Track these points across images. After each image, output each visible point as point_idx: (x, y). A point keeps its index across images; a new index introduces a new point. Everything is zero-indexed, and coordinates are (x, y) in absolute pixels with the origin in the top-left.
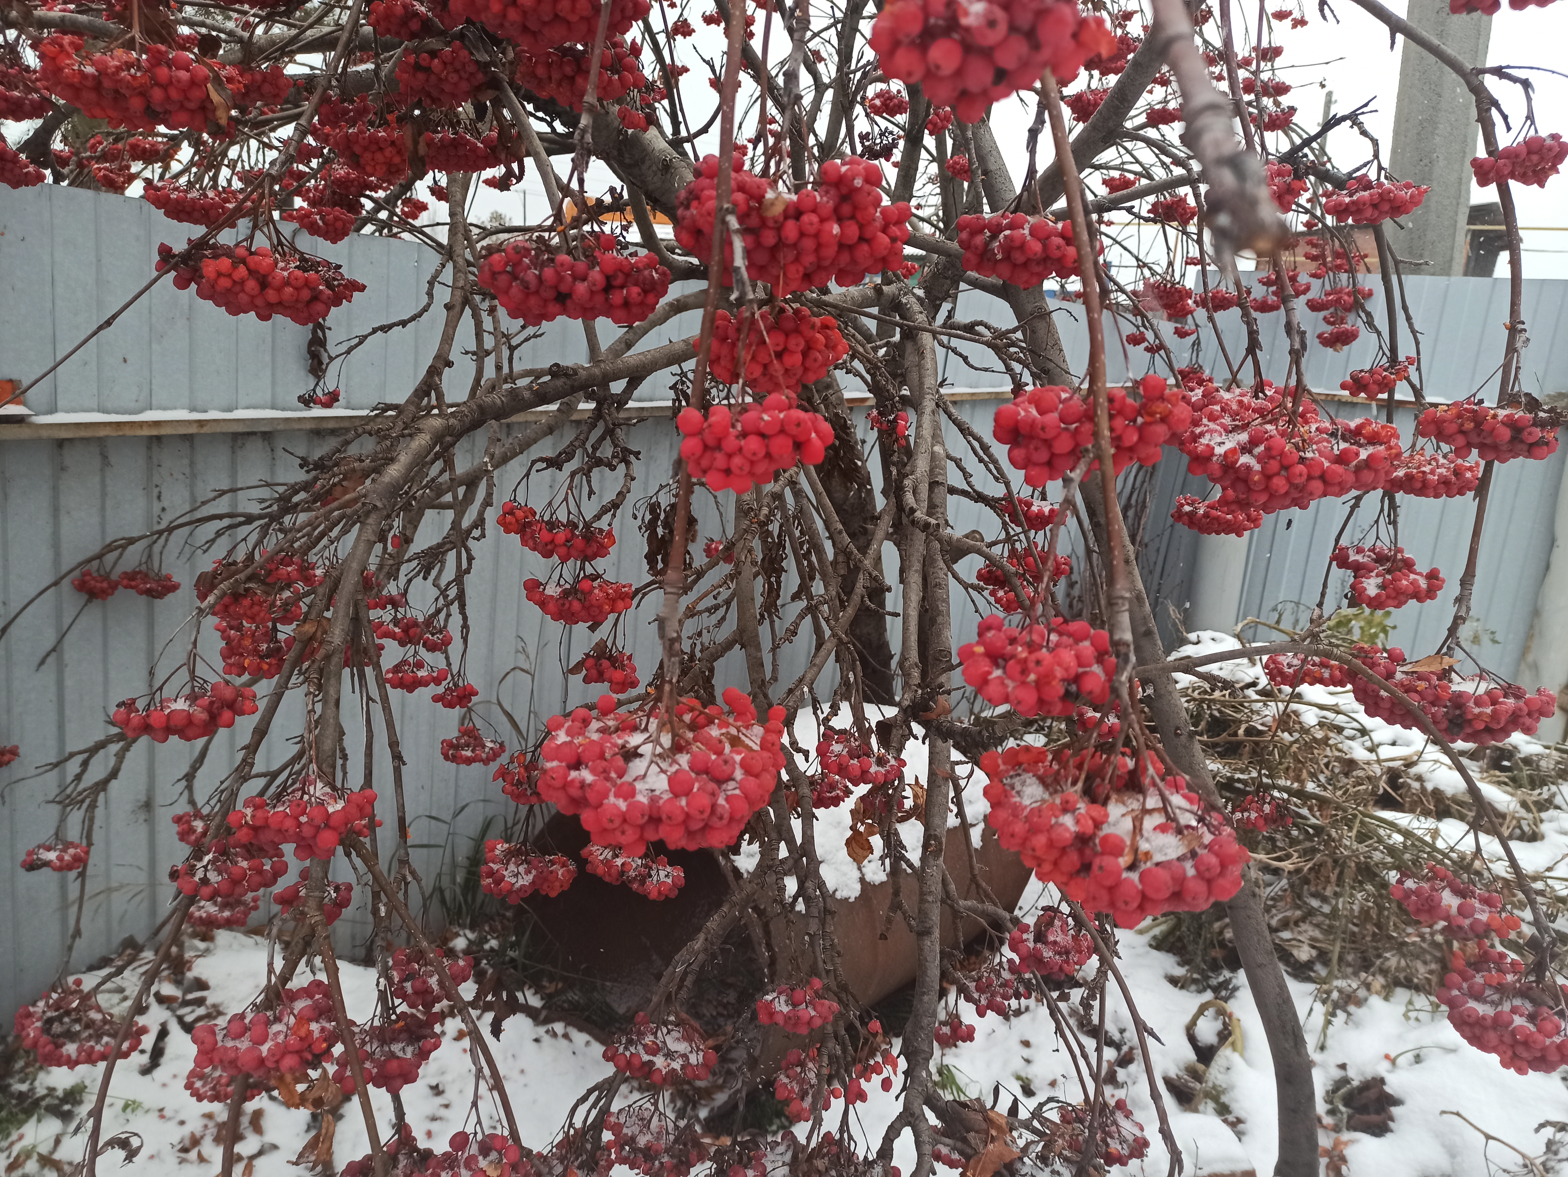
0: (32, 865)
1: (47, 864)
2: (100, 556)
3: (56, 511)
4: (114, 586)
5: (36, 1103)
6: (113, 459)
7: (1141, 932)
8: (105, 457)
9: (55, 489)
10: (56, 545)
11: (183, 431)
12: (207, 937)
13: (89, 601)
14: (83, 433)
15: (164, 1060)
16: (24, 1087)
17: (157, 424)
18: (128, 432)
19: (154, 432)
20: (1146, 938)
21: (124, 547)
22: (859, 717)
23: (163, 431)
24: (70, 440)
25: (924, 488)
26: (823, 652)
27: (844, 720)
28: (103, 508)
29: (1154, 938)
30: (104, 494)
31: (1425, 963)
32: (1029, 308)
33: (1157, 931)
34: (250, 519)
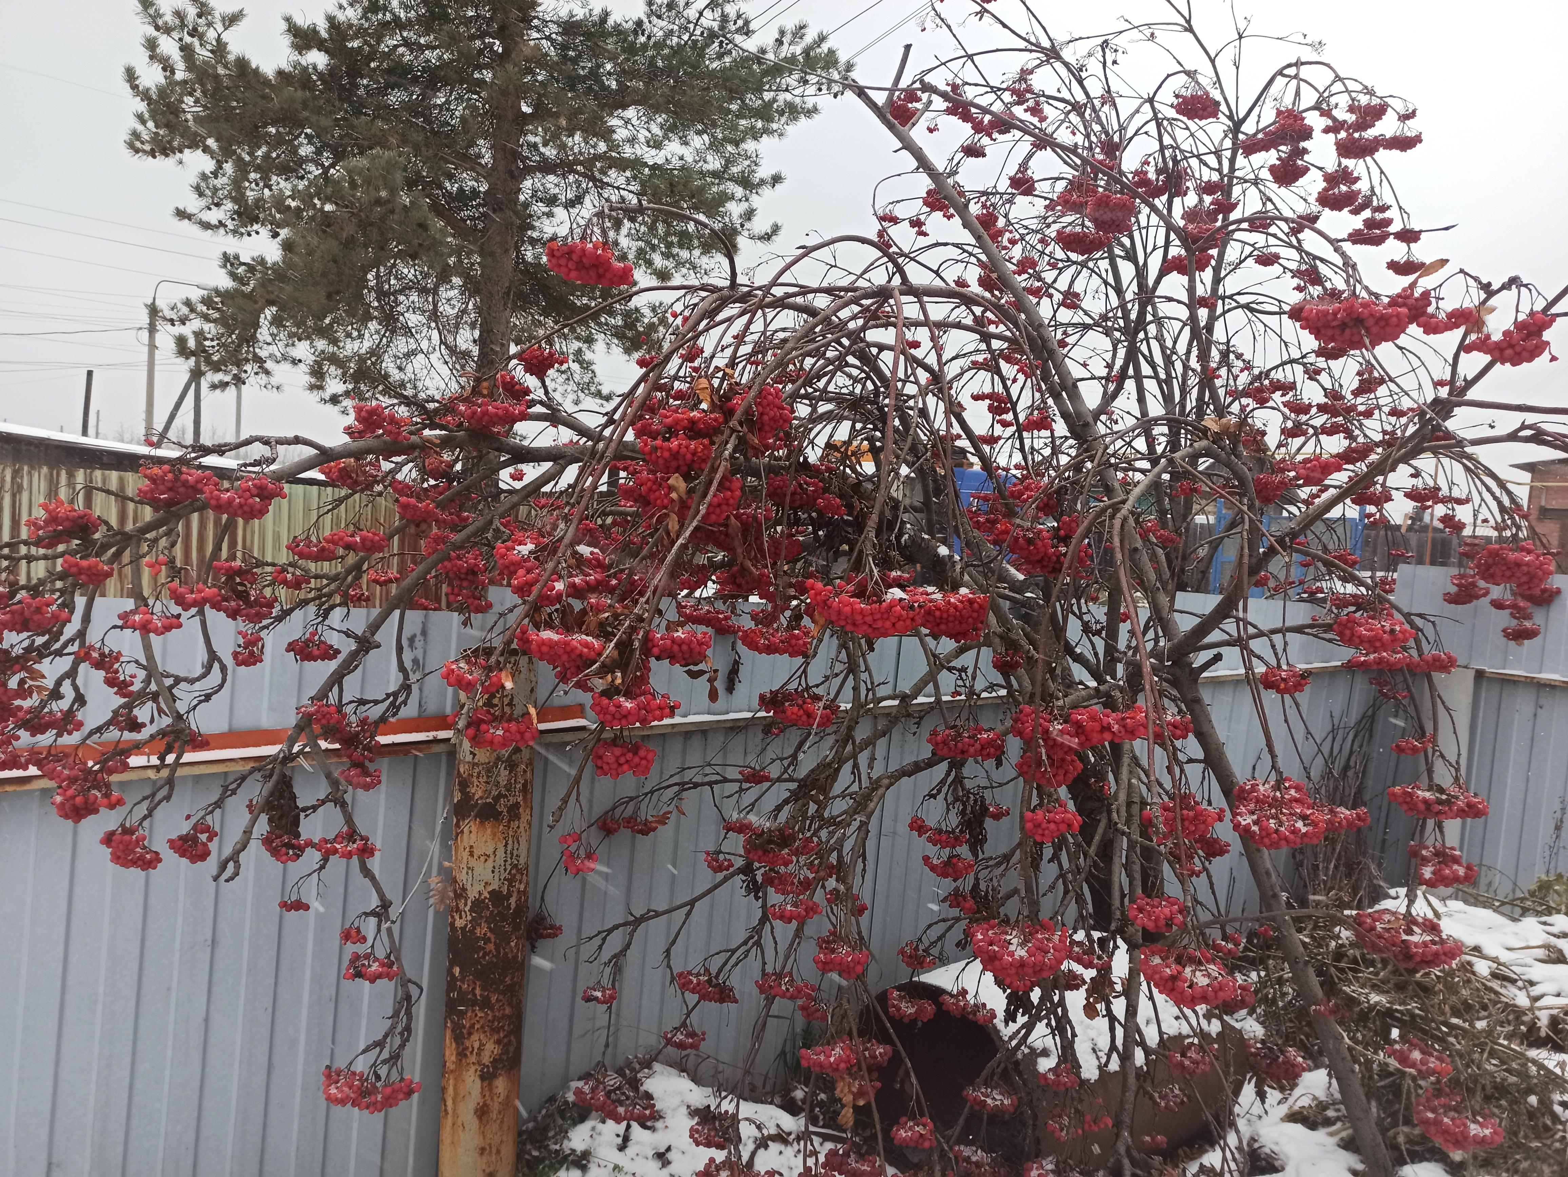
0: (588, 999)
1: (596, 999)
2: (614, 809)
4: (619, 827)
5: (566, 1157)
7: (1331, 1134)
12: (649, 1067)
13: (606, 835)
15: (630, 1143)
16: (557, 1147)
20: (1334, 1140)
21: (627, 803)
22: (1088, 936)
25: (1123, 809)
26: (1068, 897)
27: (1080, 936)
29: (1342, 1139)
31: (1550, 1165)
32: (1189, 696)
33: (1344, 1134)
34: (696, 785)
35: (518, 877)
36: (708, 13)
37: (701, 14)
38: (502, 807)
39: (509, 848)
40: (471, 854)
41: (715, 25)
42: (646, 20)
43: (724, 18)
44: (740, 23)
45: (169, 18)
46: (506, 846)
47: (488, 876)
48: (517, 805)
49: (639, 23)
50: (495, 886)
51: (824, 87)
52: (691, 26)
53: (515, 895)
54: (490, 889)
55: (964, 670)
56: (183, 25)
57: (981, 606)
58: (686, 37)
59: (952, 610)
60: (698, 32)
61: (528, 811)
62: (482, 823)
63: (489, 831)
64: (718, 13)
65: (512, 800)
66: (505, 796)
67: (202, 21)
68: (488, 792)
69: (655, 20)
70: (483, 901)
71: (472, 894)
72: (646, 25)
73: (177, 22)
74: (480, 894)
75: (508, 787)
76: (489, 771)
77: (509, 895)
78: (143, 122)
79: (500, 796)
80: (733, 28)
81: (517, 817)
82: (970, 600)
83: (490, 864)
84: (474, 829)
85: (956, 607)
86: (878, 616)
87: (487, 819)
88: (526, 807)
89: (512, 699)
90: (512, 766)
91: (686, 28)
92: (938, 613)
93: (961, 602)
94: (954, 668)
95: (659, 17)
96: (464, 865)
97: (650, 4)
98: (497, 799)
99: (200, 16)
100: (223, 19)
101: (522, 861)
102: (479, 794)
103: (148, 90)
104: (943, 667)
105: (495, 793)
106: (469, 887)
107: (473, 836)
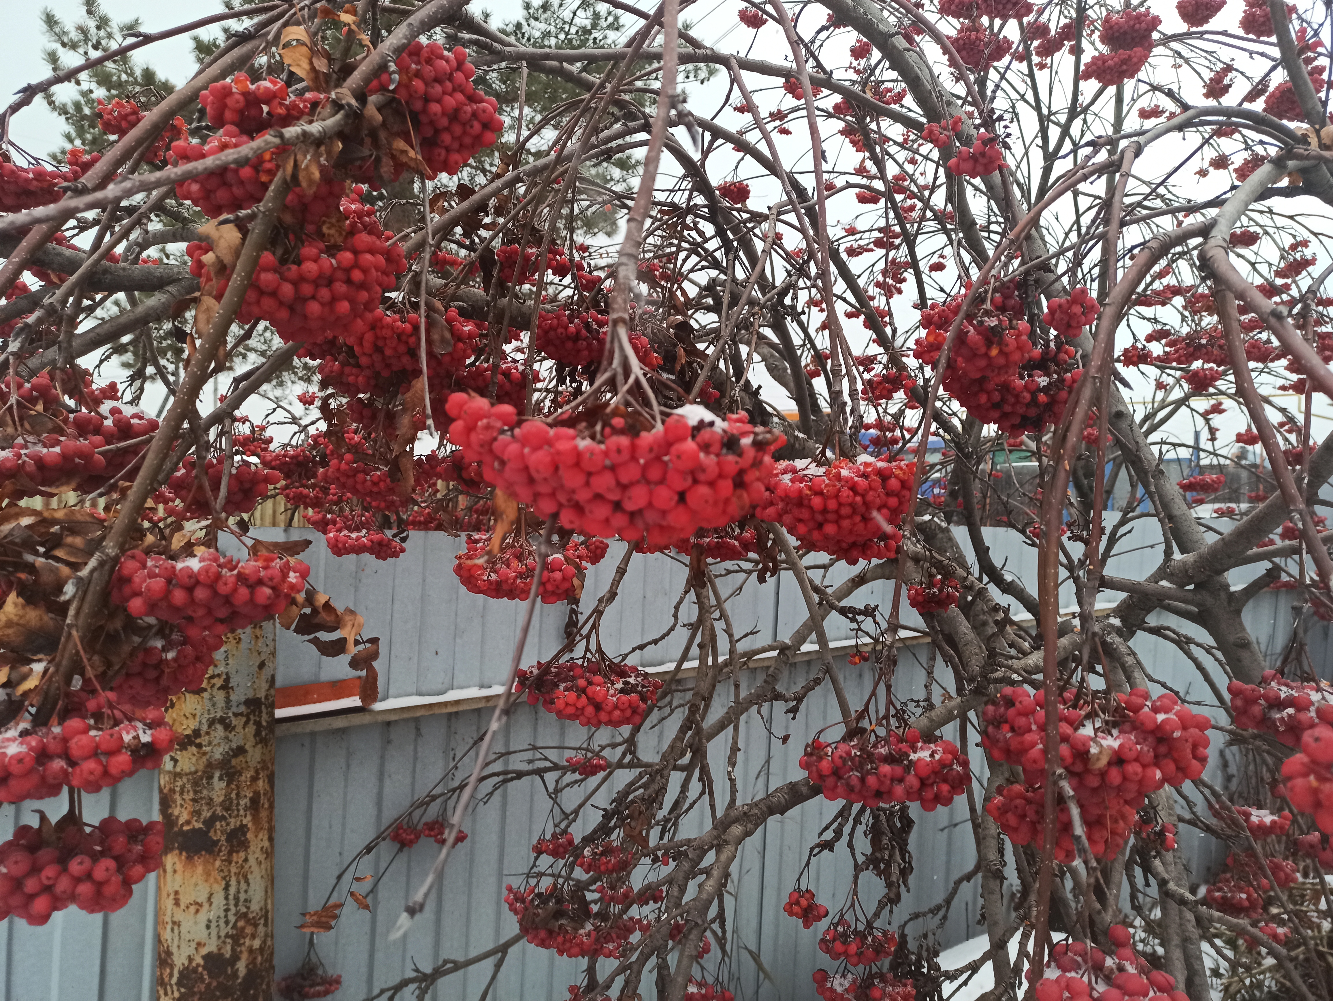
2: (410, 812)
3: (381, 776)
4: (418, 837)
6: (423, 731)
8: (418, 729)
9: (382, 758)
10: (379, 803)
11: (474, 706)
13: (401, 850)
14: (406, 716)
17: (457, 702)
18: (437, 711)
19: (454, 709)
21: (428, 804)
23: (461, 708)
24: (396, 722)
28: (414, 771)
30: (416, 759)
34: (520, 775)
35: (249, 930)
36: (580, 13)
37: (574, 14)
38: (218, 834)
39: (232, 891)
40: (177, 903)
41: (588, 23)
42: (524, 23)
43: (596, 16)
44: (611, 19)
45: (74, 35)
46: (227, 888)
47: (201, 933)
48: (243, 829)
49: (519, 26)
50: (211, 947)
51: (692, 75)
52: (567, 27)
53: (244, 957)
54: (204, 951)
55: (869, 612)
56: (86, 40)
57: (904, 484)
58: (562, 36)
59: (845, 492)
60: (573, 30)
61: (264, 835)
62: (189, 858)
63: (200, 870)
64: (590, 13)
65: (234, 823)
66: (223, 818)
67: (102, 33)
68: (197, 813)
69: (532, 22)
70: (195, 970)
71: (179, 960)
72: (525, 28)
73: (81, 37)
74: (190, 959)
75: (227, 805)
76: (196, 783)
77: (235, 957)
78: (71, 141)
79: (214, 819)
80: (604, 24)
81: (245, 845)
82: (880, 472)
83: (203, 917)
84: (179, 867)
85: (853, 488)
86: (629, 474)
87: (197, 852)
88: (259, 829)
89: (227, 680)
90: (231, 775)
91: (562, 29)
92: (817, 501)
93: (864, 475)
94: (852, 610)
95: (537, 19)
96: (167, 919)
97: (527, 7)
98: (210, 823)
99: (98, 28)
100: (121, 30)
101: (255, 906)
102: (185, 817)
103: (64, 105)
104: (832, 607)
105: (206, 814)
106: (174, 950)
107: (178, 877)
